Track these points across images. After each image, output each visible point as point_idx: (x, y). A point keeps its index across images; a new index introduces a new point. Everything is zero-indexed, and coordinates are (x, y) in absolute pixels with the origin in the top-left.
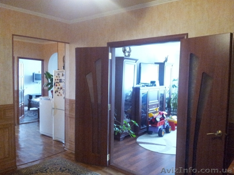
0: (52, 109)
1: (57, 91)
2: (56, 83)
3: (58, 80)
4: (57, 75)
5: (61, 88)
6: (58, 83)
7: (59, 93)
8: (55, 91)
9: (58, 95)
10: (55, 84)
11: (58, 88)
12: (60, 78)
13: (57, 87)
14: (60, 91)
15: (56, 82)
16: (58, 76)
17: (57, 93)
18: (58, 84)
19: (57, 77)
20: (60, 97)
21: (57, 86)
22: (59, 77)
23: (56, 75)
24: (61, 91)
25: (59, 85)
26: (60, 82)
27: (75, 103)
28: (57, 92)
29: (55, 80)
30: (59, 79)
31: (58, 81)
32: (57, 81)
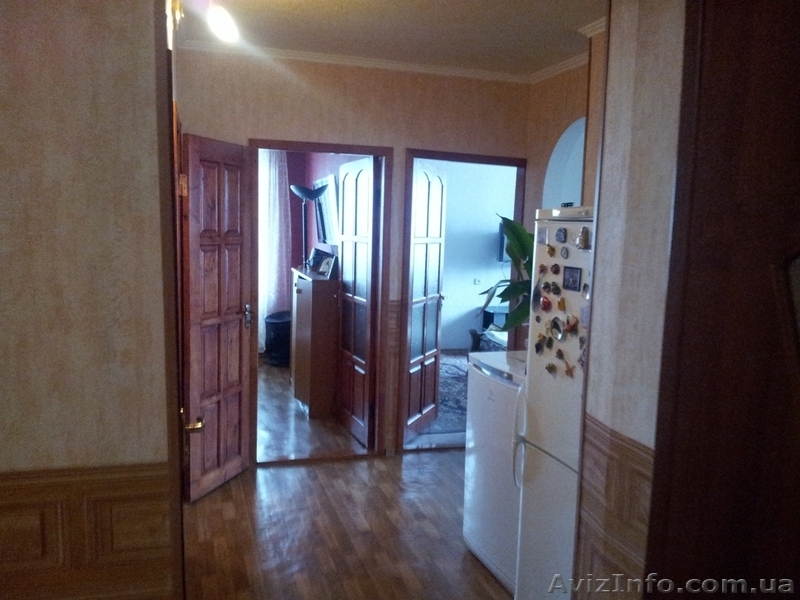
0: (517, 444)
1: (550, 343)
2: (544, 294)
3: (556, 270)
4: (554, 243)
5: (573, 329)
6: (557, 291)
7: (560, 355)
8: (536, 340)
9: (551, 369)
10: (537, 295)
11: (555, 324)
12: (569, 263)
13: (547, 317)
14: (563, 347)
15: (547, 286)
16: (559, 246)
17: (550, 357)
18: (554, 299)
19: (552, 251)
20: (561, 380)
21: (547, 306)
22: (566, 254)
23: (551, 239)
24: (572, 347)
25: (562, 306)
26: (566, 287)
27: (650, 474)
28: (546, 349)
29: (543, 269)
30: (562, 262)
31: (559, 279)
32: (551, 278)
